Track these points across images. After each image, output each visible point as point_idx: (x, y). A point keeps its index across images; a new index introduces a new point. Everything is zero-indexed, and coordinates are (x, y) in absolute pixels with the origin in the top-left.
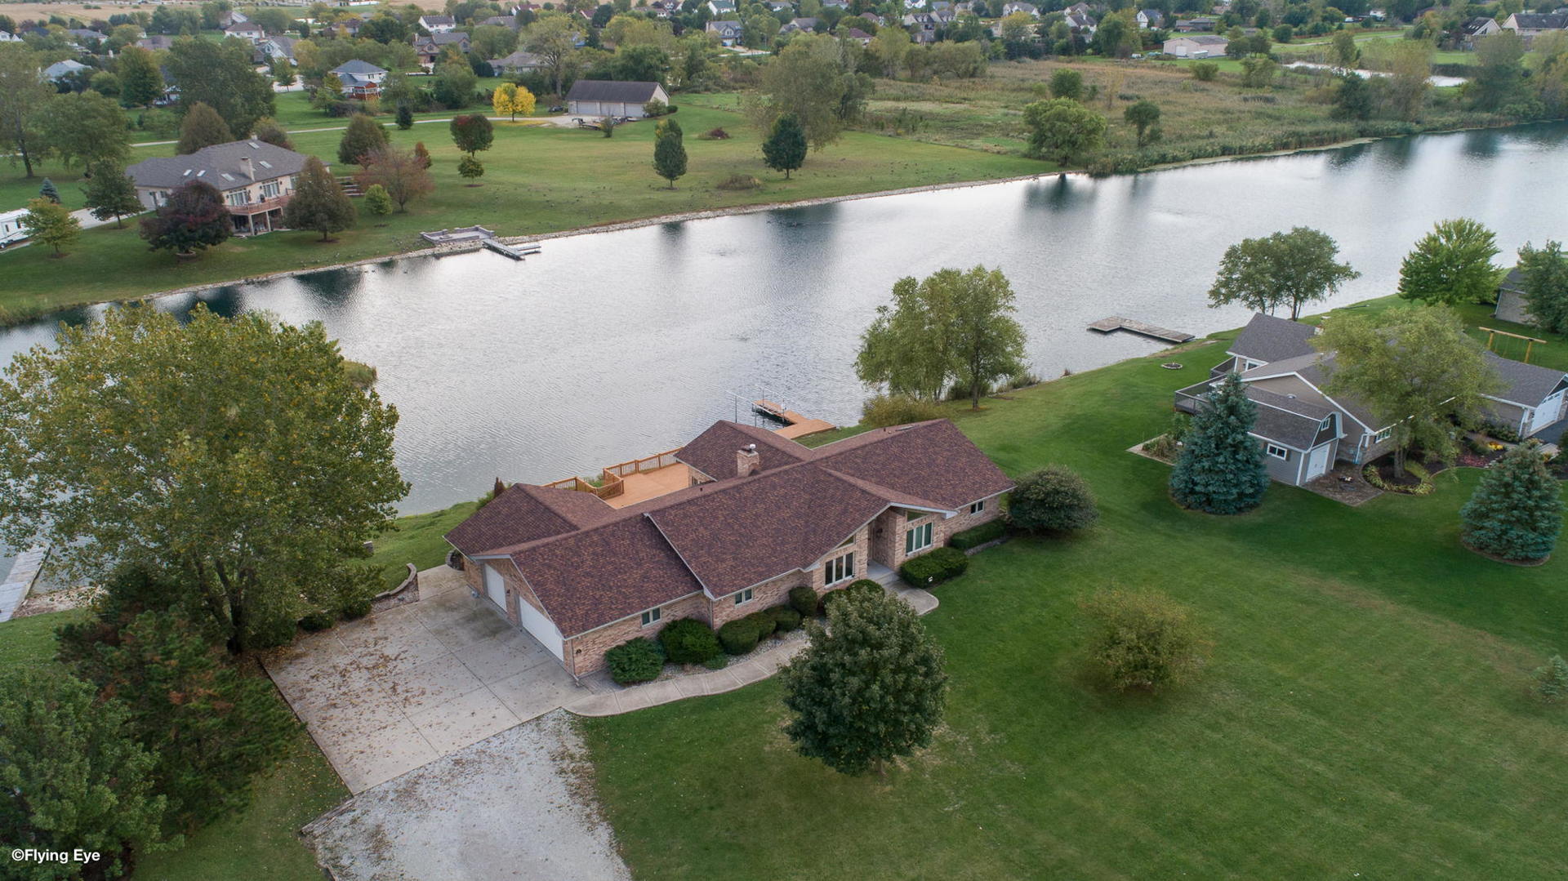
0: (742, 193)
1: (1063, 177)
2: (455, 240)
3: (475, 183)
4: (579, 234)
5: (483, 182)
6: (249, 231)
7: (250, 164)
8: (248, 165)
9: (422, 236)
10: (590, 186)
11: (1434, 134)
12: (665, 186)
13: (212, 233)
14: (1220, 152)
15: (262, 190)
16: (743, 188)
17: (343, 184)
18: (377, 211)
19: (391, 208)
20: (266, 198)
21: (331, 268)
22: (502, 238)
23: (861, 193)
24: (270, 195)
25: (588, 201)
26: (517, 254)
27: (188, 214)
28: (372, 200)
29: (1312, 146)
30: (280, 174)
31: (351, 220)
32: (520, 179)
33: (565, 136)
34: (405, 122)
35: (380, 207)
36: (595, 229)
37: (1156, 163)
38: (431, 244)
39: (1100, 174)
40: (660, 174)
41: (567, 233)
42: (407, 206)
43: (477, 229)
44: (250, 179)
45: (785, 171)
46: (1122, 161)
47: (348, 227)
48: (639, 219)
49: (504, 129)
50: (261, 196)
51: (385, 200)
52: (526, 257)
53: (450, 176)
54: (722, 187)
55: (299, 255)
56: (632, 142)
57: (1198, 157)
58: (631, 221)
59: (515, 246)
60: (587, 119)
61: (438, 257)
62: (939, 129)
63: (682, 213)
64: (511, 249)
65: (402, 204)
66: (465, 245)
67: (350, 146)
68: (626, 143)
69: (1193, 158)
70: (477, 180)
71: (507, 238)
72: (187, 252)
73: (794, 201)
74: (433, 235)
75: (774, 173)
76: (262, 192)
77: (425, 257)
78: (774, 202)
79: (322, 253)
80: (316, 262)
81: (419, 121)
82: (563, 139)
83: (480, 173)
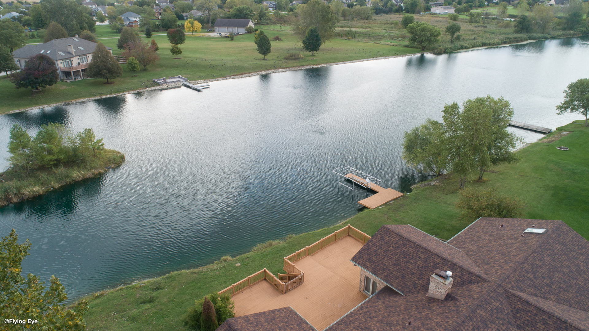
0: (295, 61)
1: (423, 55)
2: (169, 82)
3: (178, 57)
4: (226, 79)
5: (181, 57)
6: (72, 79)
7: (72, 47)
8: (71, 48)
9: (154, 81)
10: (229, 58)
11: (553, 39)
12: (261, 58)
13: (48, 80)
14: (482, 45)
15: (79, 60)
16: (296, 59)
17: (119, 58)
18: (133, 69)
19: (139, 68)
20: (81, 64)
21: (109, 96)
22: (191, 81)
23: (346, 61)
24: (83, 62)
25: (229, 65)
26: (199, 88)
27: (35, 70)
28: (130, 64)
29: (514, 43)
30: (88, 53)
31: (119, 73)
32: (198, 56)
33: (214, 40)
34: (149, 35)
35: (134, 67)
36: (233, 77)
37: (459, 49)
38: (158, 84)
39: (439, 54)
40: (259, 53)
41: (221, 79)
42: (147, 67)
43: (179, 77)
44: (73, 54)
45: (312, 52)
46: (447, 48)
47: (118, 76)
48: (253, 72)
49: (190, 37)
50: (79, 62)
51: (136, 64)
52: (203, 90)
53: (167, 55)
54: (286, 59)
55: (94, 90)
56: (242, 42)
57: (474, 47)
58: (249, 73)
59: (197, 85)
60: (223, 34)
61: (161, 90)
62: (364, 37)
63: (271, 70)
64: (196, 86)
65: (145, 66)
66: (174, 85)
67: (122, 41)
68: (240, 42)
69: (472, 47)
70: (179, 56)
71: (193, 81)
72: (37, 89)
73: (319, 65)
74: (159, 80)
75: (308, 53)
76: (79, 61)
77: (155, 90)
78: (310, 65)
79: (105, 89)
80: (102, 93)
81: (154, 35)
82: (214, 41)
83: (180, 53)
